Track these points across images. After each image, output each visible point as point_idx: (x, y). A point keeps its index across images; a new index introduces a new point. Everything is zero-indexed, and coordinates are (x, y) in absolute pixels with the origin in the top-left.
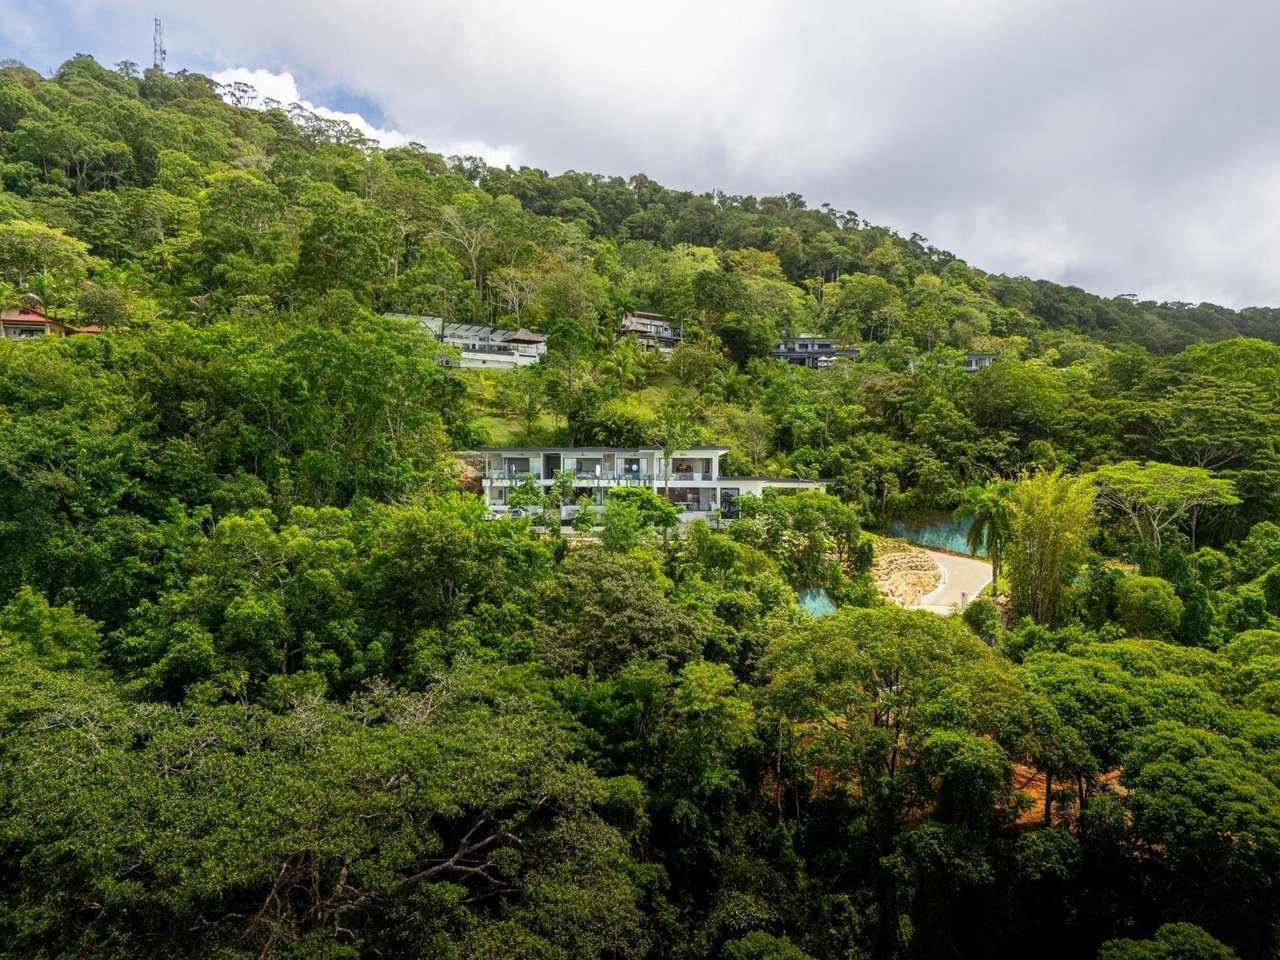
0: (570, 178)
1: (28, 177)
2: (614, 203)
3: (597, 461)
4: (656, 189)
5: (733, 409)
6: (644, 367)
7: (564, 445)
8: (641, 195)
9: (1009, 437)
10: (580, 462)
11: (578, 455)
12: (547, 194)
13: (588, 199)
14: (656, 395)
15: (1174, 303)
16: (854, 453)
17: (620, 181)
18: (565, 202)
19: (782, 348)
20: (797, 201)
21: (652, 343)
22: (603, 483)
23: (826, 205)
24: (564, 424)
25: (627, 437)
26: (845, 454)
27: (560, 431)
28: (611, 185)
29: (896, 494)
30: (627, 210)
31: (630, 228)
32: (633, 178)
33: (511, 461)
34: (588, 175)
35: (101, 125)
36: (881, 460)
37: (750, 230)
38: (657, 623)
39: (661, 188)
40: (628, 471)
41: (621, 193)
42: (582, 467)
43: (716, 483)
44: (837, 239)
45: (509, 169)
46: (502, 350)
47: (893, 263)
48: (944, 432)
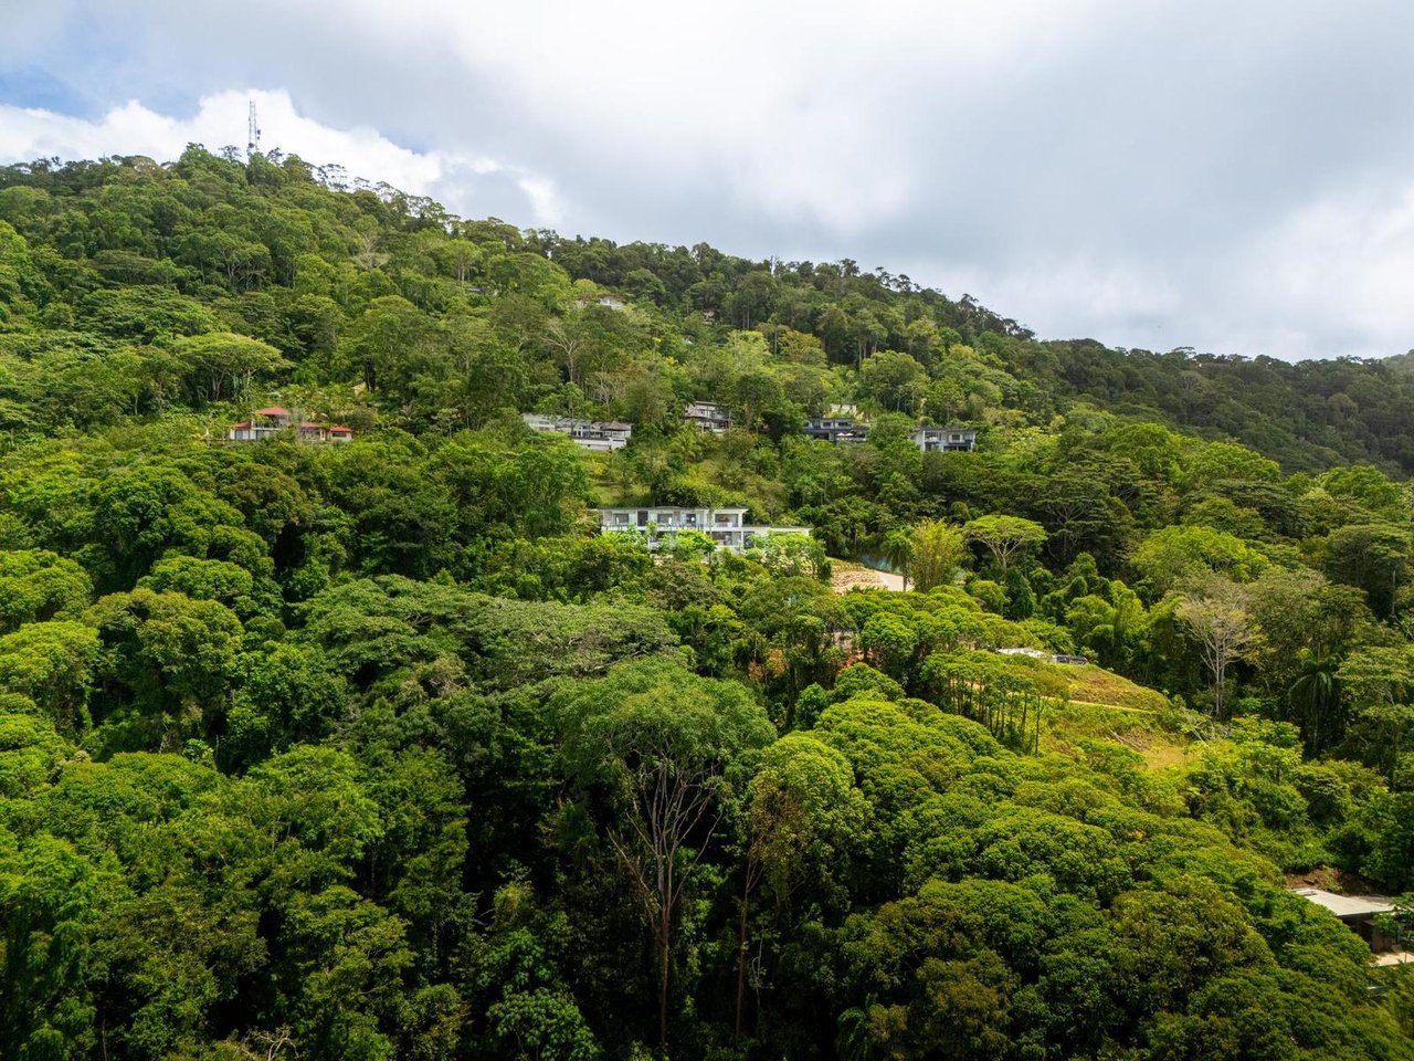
0: (637, 249)
1: (192, 279)
2: (678, 272)
3: (670, 515)
4: (717, 257)
5: (760, 479)
6: (702, 445)
7: (648, 506)
8: (703, 263)
9: (940, 499)
10: (659, 516)
11: (659, 512)
12: (616, 264)
13: (654, 269)
14: (710, 467)
15: (1231, 356)
16: (838, 510)
17: (683, 251)
18: (633, 273)
19: (811, 425)
20: (851, 267)
21: (708, 424)
22: (674, 529)
23: (880, 269)
24: (647, 490)
25: (687, 500)
26: (830, 511)
27: (646, 496)
28: (674, 256)
29: (863, 536)
30: (690, 279)
31: (693, 297)
32: (695, 248)
33: (617, 515)
34: (654, 245)
35: (243, 228)
36: (855, 514)
37: (800, 306)
38: (701, 590)
39: (722, 256)
40: (689, 521)
41: (684, 263)
42: (660, 518)
43: (741, 528)
44: (876, 316)
45: (579, 240)
46: (602, 437)
47: (930, 335)
48: (898, 496)
